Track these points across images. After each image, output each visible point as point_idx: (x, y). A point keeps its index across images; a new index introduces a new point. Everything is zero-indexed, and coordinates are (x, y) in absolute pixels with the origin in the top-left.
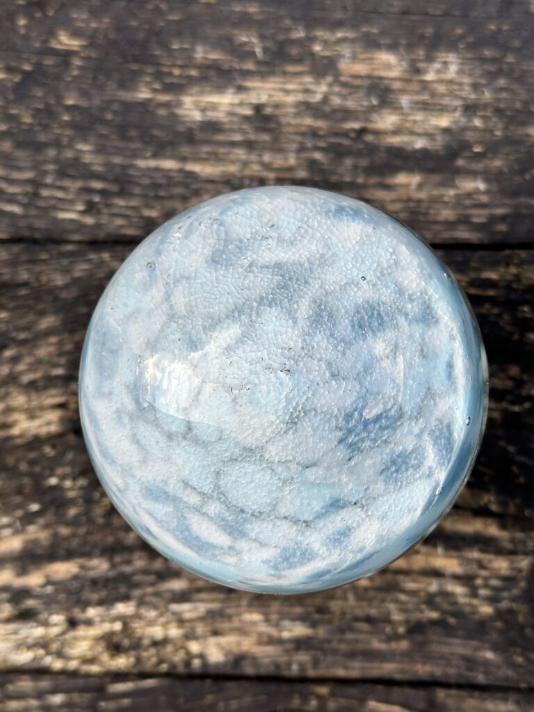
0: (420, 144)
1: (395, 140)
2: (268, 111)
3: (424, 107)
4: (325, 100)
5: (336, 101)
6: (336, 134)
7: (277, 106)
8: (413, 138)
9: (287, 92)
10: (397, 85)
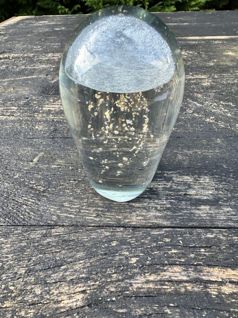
0: (205, 198)
1: (197, 197)
2: (154, 189)
3: (203, 188)
4: (171, 187)
5: (175, 187)
6: (177, 195)
7: (156, 188)
8: (203, 196)
9: (159, 185)
10: (192, 183)
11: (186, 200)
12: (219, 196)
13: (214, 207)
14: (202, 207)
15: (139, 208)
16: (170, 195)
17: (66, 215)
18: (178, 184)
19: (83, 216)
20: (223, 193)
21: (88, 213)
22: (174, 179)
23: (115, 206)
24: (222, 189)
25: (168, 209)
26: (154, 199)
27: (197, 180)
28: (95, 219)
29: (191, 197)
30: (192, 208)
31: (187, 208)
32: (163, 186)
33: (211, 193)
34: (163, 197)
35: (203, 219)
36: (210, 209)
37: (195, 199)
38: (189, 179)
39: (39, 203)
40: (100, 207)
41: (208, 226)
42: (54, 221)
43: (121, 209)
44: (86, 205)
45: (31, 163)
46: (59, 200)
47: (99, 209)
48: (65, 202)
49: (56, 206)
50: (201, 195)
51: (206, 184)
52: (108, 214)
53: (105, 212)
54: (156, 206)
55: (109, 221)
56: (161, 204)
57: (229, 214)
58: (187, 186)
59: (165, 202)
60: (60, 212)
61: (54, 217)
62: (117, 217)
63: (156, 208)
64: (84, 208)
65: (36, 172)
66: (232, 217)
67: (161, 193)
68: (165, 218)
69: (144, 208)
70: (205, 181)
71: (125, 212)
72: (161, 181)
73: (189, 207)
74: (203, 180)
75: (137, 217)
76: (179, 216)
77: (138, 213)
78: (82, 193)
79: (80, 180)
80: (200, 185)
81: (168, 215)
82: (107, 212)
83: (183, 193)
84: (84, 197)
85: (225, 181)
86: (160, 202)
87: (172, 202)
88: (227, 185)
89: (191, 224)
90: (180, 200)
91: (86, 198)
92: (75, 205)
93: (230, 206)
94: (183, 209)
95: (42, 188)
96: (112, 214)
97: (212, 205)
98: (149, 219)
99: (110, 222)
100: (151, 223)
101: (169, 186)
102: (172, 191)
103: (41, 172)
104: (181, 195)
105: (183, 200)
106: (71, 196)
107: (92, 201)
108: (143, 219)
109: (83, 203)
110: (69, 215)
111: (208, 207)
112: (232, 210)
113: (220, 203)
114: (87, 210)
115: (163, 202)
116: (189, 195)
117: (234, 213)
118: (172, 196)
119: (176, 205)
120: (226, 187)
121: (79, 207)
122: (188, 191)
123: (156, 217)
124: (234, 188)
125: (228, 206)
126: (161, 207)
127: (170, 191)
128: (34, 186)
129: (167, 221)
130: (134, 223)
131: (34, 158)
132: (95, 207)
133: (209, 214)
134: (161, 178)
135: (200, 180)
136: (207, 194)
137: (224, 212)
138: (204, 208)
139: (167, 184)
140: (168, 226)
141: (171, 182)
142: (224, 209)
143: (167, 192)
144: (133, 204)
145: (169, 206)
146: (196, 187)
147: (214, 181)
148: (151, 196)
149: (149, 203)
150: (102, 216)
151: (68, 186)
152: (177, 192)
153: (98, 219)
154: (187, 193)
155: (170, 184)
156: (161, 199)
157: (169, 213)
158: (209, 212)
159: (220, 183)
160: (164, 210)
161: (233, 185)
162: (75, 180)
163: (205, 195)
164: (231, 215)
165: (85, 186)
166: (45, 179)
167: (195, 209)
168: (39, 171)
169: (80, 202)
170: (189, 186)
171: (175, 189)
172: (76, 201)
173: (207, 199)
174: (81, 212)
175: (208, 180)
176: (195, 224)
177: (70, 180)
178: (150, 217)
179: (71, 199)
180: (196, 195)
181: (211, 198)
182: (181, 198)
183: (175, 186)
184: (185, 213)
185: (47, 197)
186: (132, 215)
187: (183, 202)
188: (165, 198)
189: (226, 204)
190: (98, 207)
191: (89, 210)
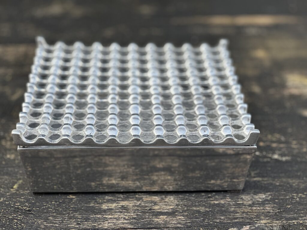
11: (150, 213)
12: (178, 209)
13: (171, 216)
14: (161, 217)
15: (111, 218)
16: (138, 210)
17: (51, 225)
18: (147, 202)
19: (65, 225)
20: (181, 208)
21: (70, 223)
22: (144, 199)
23: (91, 218)
24: (182, 205)
25: (134, 218)
26: (124, 212)
27: (164, 199)
28: (76, 226)
29: (154, 211)
30: (153, 217)
31: (149, 218)
32: (133, 204)
33: (172, 208)
34: (132, 211)
35: (159, 223)
36: (166, 218)
37: (157, 212)
38: (156, 199)
39: (28, 218)
40: (79, 219)
41: (161, 227)
42: (42, 228)
43: (96, 220)
44: (67, 218)
45: (12, 190)
46: (44, 216)
47: (78, 220)
48: (49, 217)
49: (42, 220)
50: (163, 209)
51: (170, 202)
52: (86, 223)
53: (83, 221)
54: (125, 217)
55: (86, 227)
56: (129, 216)
57: (180, 220)
58: (154, 203)
59: (132, 214)
60: (46, 223)
61: (41, 226)
62: (93, 224)
63: (124, 218)
64: (66, 220)
65: (18, 197)
66: (182, 222)
67: (131, 208)
68: (131, 223)
69: (115, 218)
70: (170, 200)
71: (100, 221)
72: (133, 200)
73: (151, 217)
74: (168, 199)
75: (109, 224)
76: (142, 222)
77: (110, 221)
78: (63, 210)
79: (60, 201)
80: (164, 203)
81: (133, 222)
82: (85, 221)
83: (149, 208)
84: (66, 213)
85: (186, 199)
86: (128, 214)
87: (138, 214)
88: (187, 202)
89: (149, 226)
90: (144, 213)
91: (67, 214)
92: (58, 219)
93: (183, 216)
94: (146, 218)
95: (28, 208)
96: (89, 223)
97: (169, 215)
98: (118, 224)
99: (88, 227)
100: (119, 227)
101: (138, 204)
102: (140, 207)
103: (23, 196)
104: (147, 210)
105: (147, 212)
106: (54, 212)
107: (72, 215)
108: (113, 225)
109: (65, 217)
110: (54, 225)
111: (166, 216)
112: (183, 218)
113: (176, 214)
114: (69, 221)
115: (131, 214)
116: (153, 209)
117: (183, 220)
118: (139, 210)
119: (140, 216)
120: (185, 203)
121: (62, 220)
122: (153, 207)
123: (123, 223)
124: (191, 204)
125: (181, 216)
126: (128, 218)
127: (138, 207)
128: (20, 207)
129: (132, 225)
130: (106, 228)
131: (14, 185)
132: (75, 219)
133: (165, 221)
134: (133, 198)
135: (166, 199)
136: (168, 209)
137: (176, 219)
138: (162, 217)
139: (137, 202)
140: (132, 228)
141: (141, 201)
142: (178, 217)
143: (136, 208)
144: (107, 216)
145: (135, 216)
146: (161, 204)
147: (177, 200)
148: (121, 211)
149: (120, 215)
150: (81, 224)
151: (51, 206)
152: (144, 208)
153: (78, 226)
154: (152, 208)
155: (140, 202)
156: (129, 213)
157: (134, 221)
158: (165, 219)
159: (181, 201)
160: (131, 219)
161: (192, 202)
162: (56, 202)
163: (166, 209)
164: (181, 221)
165: (66, 205)
166: (29, 201)
167: (155, 218)
168: (21, 196)
169: (62, 216)
170: (155, 203)
171: (142, 206)
172: (59, 216)
173: (166, 212)
174: (63, 223)
175: (172, 199)
176: (152, 226)
177: (52, 202)
178: (119, 223)
179: (55, 214)
180: (159, 209)
181: (170, 211)
182: (145, 211)
183: (144, 203)
184: (147, 220)
185: (33, 214)
186: (105, 223)
187: (147, 214)
188: (133, 212)
189: (180, 214)
190: (77, 219)
191: (71, 221)
